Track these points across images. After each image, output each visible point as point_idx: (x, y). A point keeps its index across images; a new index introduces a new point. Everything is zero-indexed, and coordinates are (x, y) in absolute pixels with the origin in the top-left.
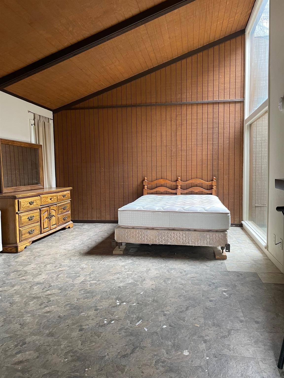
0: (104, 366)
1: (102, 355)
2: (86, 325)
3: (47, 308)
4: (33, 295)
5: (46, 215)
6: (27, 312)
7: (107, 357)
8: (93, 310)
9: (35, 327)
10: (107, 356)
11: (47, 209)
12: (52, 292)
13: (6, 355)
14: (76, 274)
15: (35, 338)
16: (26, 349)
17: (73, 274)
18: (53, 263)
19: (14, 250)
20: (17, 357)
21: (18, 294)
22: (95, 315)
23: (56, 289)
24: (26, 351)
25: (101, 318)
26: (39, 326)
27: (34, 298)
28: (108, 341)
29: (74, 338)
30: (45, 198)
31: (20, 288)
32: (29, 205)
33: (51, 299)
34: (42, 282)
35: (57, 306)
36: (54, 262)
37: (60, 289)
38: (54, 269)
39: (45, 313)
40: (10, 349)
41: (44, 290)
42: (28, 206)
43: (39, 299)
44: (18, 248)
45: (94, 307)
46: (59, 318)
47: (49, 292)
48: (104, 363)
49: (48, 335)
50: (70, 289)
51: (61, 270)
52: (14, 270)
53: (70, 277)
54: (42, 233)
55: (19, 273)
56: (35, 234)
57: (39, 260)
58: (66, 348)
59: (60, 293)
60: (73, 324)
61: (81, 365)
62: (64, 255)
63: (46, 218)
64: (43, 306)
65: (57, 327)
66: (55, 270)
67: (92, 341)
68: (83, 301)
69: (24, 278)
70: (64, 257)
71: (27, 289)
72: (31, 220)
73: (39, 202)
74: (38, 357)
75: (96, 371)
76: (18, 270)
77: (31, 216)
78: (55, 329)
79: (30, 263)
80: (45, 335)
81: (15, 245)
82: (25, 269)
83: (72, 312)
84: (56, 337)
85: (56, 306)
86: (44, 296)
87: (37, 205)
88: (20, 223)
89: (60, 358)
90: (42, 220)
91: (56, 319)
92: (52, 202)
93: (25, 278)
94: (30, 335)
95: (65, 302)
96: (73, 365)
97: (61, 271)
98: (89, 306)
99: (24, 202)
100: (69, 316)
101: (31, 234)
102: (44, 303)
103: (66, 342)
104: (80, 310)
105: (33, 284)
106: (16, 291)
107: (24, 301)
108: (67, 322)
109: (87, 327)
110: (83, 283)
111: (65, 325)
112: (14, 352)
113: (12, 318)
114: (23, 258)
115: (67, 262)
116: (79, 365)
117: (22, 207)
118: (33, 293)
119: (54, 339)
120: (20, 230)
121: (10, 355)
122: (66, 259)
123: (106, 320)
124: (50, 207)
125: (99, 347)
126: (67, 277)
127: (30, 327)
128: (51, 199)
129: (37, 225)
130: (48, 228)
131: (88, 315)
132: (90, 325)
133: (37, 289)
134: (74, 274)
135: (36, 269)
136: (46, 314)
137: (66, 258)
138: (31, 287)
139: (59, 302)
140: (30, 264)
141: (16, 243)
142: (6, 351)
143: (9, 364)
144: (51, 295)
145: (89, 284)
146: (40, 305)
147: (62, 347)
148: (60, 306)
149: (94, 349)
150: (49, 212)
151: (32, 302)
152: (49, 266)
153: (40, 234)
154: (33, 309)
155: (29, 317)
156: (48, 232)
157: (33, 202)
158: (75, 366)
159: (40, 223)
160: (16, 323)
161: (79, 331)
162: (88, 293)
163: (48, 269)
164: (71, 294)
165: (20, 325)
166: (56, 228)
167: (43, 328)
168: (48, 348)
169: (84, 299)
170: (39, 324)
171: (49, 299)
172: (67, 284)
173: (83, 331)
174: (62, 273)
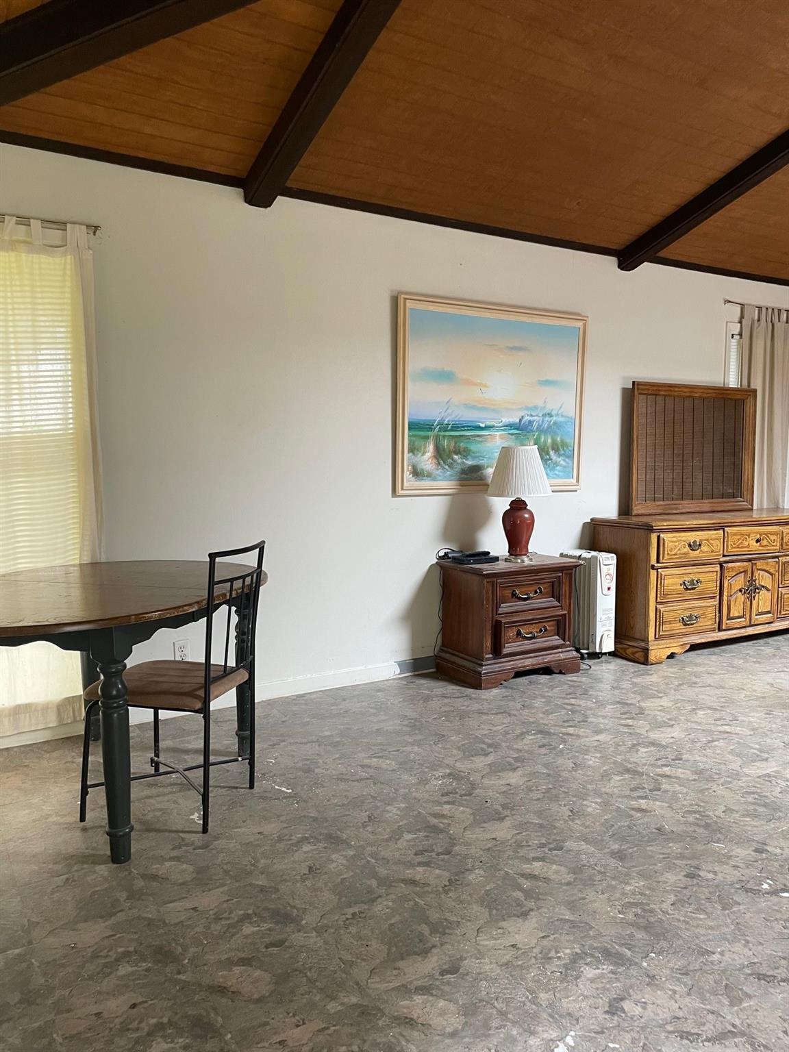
0: (696, 970)
1: (707, 947)
2: (709, 872)
3: (643, 801)
4: (631, 763)
5: (740, 582)
6: (598, 793)
7: (716, 957)
8: (751, 849)
9: (597, 827)
10: (717, 954)
11: (743, 567)
12: (674, 772)
13: (516, 851)
14: (761, 752)
15: (584, 846)
16: (555, 858)
17: (752, 750)
18: (717, 710)
19: (640, 655)
20: (532, 864)
21: (600, 752)
22: (750, 861)
23: (689, 770)
24: (554, 863)
25: (761, 872)
26: (604, 829)
27: (628, 771)
28: (743, 928)
29: (664, 885)
30: (739, 537)
31: (610, 741)
32: (687, 549)
33: (663, 787)
34: (665, 744)
35: (668, 807)
36: (722, 707)
37: (699, 772)
38: (710, 724)
39: (633, 809)
40: (529, 846)
41: (659, 763)
42: (684, 554)
43: (636, 777)
44: (648, 653)
45: (758, 842)
46: (657, 831)
47: (667, 770)
48: (701, 964)
49: (613, 854)
50: (722, 780)
51: (728, 732)
52: (618, 700)
53: (739, 755)
54: (724, 627)
55: (626, 709)
56: (701, 628)
57: (689, 693)
58: (635, 895)
59: (693, 782)
60: (682, 857)
61: (648, 942)
62: (757, 698)
63: (741, 591)
64: (635, 794)
65: (641, 845)
66: (713, 728)
67: (701, 909)
68: (737, 820)
69: (630, 722)
70: (757, 703)
71: (623, 748)
72: (690, 589)
73: (718, 546)
74: (568, 884)
75: (672, 969)
76: (629, 702)
77: (693, 580)
78: (635, 849)
79: (661, 695)
80: (608, 850)
81: (643, 644)
82: (642, 704)
83: (695, 831)
84: (626, 866)
85: (666, 805)
86: (652, 775)
87: (712, 552)
88: (660, 592)
89: (611, 907)
90: (725, 594)
91: (649, 831)
92: (762, 550)
93: (631, 724)
94: (578, 838)
95: (691, 805)
96: (628, 932)
97: (726, 735)
98: (746, 835)
99: (672, 542)
100: (682, 836)
101: (688, 625)
102: (644, 788)
103: (643, 883)
104: (719, 835)
105: (643, 741)
106: (599, 743)
107: (604, 770)
108: (670, 847)
109: (711, 876)
110: (767, 779)
111: (661, 851)
112: (532, 855)
113: (564, 792)
114: (654, 678)
115: (756, 717)
116: (641, 939)
117: (668, 554)
118: (631, 759)
119: (621, 866)
120: (658, 611)
121: (523, 856)
122: (759, 709)
123: (772, 883)
124: (753, 562)
125: (711, 928)
126: (732, 752)
127: (588, 823)
128: (758, 541)
129: (707, 604)
130: (743, 619)
131: (731, 854)
132: (720, 877)
133: (644, 755)
134: (755, 751)
135: (668, 713)
136: (633, 813)
137: (760, 706)
138: (634, 746)
139: (677, 800)
140: (661, 697)
141: (646, 640)
142: (521, 847)
143: (512, 869)
144: (667, 779)
145: (781, 788)
146: (632, 790)
147: (628, 888)
148: (675, 808)
149: (698, 926)
150: (749, 575)
151: (618, 778)
152: (704, 714)
153: (717, 631)
154: (613, 791)
155: (596, 803)
156: (742, 631)
157: (700, 545)
158: (631, 936)
159: (717, 602)
160: (565, 805)
161: (685, 876)
162: (765, 805)
163: (697, 720)
164: (719, 792)
165: (571, 811)
166: (772, 623)
167: (610, 837)
168: (598, 878)
169: (744, 816)
170: (608, 825)
171: (659, 784)
172: (723, 767)
173: (695, 881)
174: (723, 739)
